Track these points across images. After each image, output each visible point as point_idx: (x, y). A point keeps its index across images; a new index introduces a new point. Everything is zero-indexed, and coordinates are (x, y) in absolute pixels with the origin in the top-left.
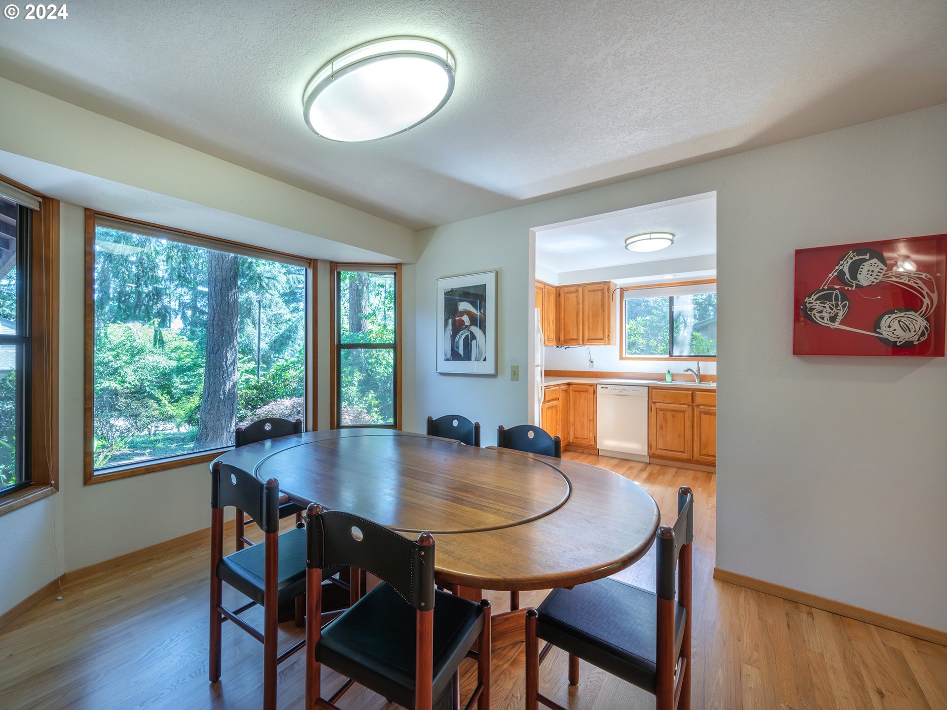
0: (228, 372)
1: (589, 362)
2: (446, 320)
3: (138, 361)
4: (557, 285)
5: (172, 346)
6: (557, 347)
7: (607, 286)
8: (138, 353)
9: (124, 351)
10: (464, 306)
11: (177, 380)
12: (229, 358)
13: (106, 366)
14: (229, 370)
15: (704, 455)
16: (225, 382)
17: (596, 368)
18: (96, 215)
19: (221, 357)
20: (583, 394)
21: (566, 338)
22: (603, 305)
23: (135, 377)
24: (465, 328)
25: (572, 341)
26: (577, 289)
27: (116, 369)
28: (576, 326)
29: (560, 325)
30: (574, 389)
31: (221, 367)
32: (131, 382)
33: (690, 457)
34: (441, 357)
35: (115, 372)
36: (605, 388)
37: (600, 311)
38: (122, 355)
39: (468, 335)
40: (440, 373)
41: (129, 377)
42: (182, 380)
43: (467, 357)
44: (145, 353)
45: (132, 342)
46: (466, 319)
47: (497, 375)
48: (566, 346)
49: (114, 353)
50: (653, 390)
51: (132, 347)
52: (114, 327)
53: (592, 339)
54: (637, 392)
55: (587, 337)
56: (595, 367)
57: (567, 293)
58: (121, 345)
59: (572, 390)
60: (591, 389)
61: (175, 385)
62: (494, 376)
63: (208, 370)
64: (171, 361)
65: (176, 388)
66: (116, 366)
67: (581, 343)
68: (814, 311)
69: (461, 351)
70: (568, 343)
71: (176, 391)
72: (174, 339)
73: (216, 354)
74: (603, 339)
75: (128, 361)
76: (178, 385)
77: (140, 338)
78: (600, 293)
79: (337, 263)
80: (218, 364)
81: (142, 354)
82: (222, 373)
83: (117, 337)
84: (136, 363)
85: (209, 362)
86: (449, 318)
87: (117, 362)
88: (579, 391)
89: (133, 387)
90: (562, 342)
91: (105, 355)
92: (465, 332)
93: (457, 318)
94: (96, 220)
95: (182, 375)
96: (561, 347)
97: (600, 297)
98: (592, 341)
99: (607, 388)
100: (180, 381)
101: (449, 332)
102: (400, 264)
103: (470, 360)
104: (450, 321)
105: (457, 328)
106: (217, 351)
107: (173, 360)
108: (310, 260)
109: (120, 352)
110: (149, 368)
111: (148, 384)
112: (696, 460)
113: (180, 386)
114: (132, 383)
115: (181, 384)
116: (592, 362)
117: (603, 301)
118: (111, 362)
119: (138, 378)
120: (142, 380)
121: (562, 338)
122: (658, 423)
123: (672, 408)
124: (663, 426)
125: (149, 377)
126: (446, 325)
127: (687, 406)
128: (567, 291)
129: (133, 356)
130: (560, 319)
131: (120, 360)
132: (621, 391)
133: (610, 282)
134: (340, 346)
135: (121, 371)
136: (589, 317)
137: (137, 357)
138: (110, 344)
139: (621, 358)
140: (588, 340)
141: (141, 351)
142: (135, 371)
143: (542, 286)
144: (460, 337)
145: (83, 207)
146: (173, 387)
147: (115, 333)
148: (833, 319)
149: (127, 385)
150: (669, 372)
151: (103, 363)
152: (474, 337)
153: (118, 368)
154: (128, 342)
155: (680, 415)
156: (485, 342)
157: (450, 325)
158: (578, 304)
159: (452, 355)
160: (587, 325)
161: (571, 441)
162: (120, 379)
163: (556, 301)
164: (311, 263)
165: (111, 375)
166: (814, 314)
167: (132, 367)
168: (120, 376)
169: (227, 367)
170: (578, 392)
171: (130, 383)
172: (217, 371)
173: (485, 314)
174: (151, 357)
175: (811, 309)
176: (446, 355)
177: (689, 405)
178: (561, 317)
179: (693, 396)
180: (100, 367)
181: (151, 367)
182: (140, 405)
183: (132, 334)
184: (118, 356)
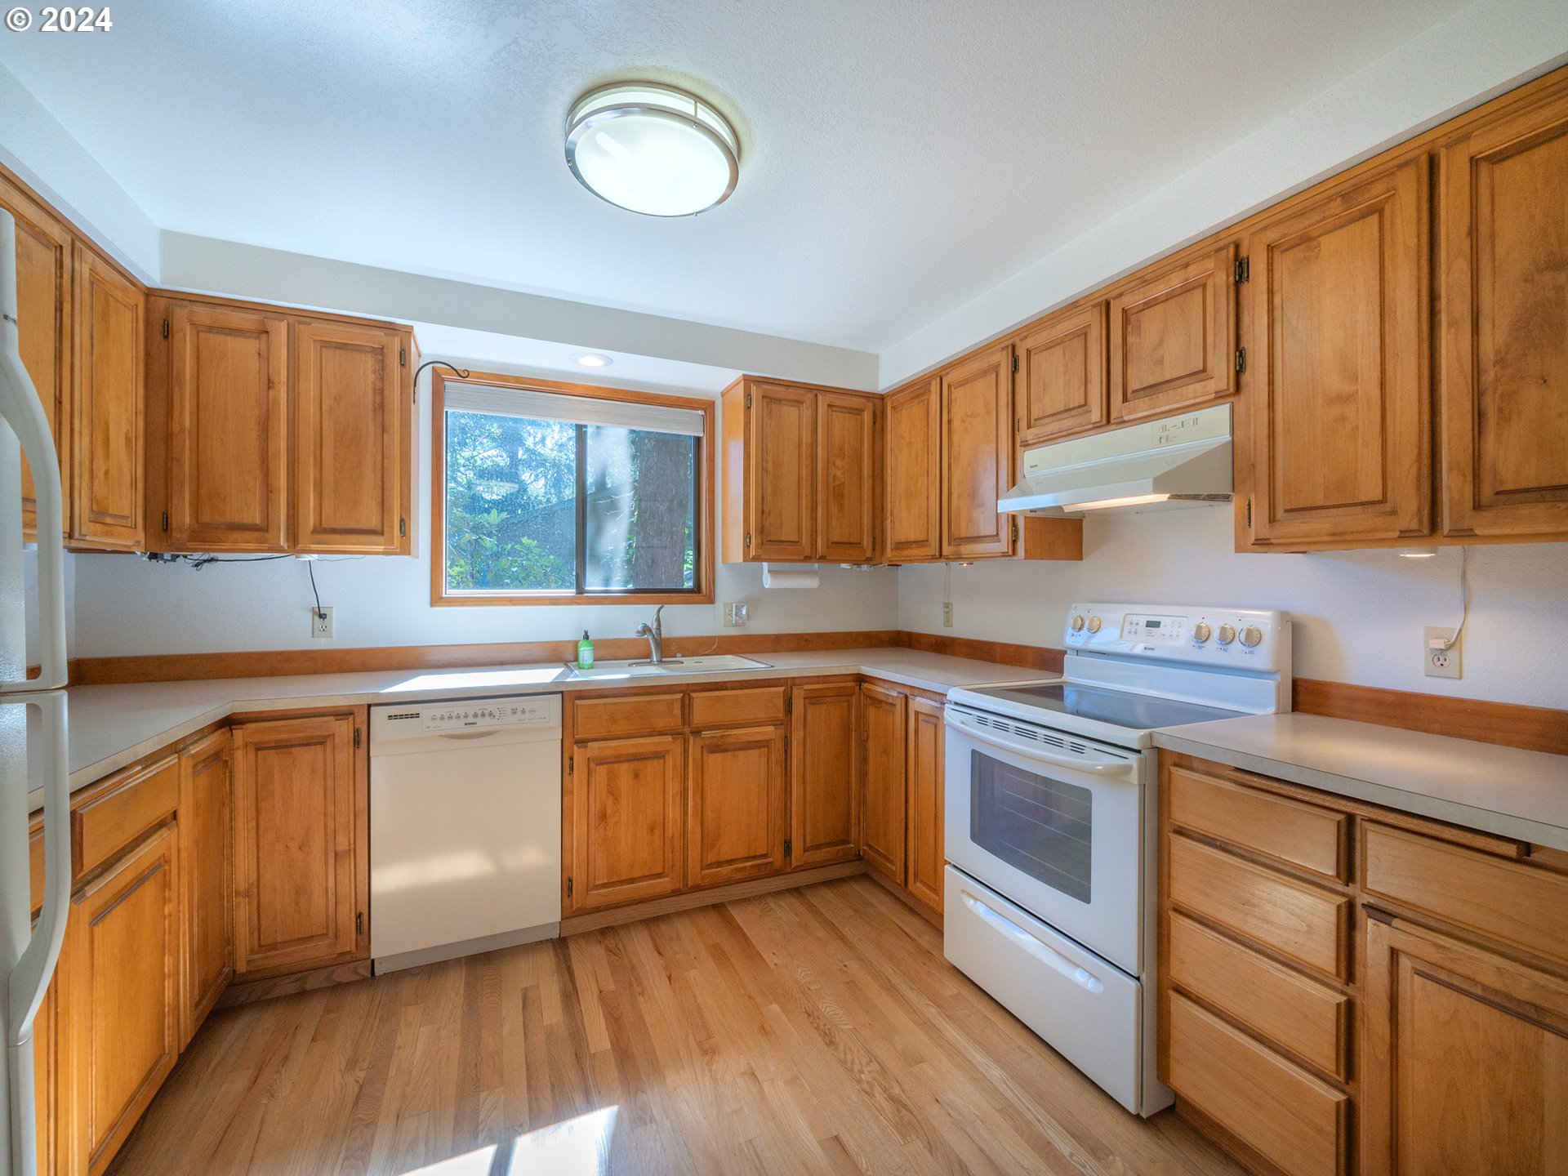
1: (309, 616)
6: (154, 556)
7: (397, 341)
15: (710, 866)
17: (340, 636)
20: (305, 755)
21: (206, 518)
22: (381, 407)
25: (237, 535)
26: (262, 323)
30: (256, 739)
33: (679, 885)
36: (407, 716)
37: (370, 428)
48: (197, 556)
50: (578, 702)
53: (334, 531)
54: (527, 715)
55: (309, 519)
56: (334, 635)
57: (211, 329)
59: (246, 745)
60: (343, 730)
67: (283, 542)
70: (216, 540)
74: (382, 534)
78: (368, 363)
88: (283, 746)
90: (178, 534)
96: (174, 558)
97: (371, 377)
98: (337, 537)
99: (417, 716)
112: (693, 887)
116: (322, 616)
117: (380, 391)
121: (183, 517)
122: (592, 802)
123: (633, 750)
124: (609, 811)
127: (669, 738)
128: (208, 322)
130: (168, 437)
132: (471, 719)
133: (408, 331)
136: (318, 442)
139: (437, 599)
140: (315, 532)
150: (586, 637)
155: (652, 767)
158: (270, 384)
160: (309, 472)
163: (148, 355)
170: (275, 748)
177: (675, 734)
178: (176, 428)
179: (686, 707)
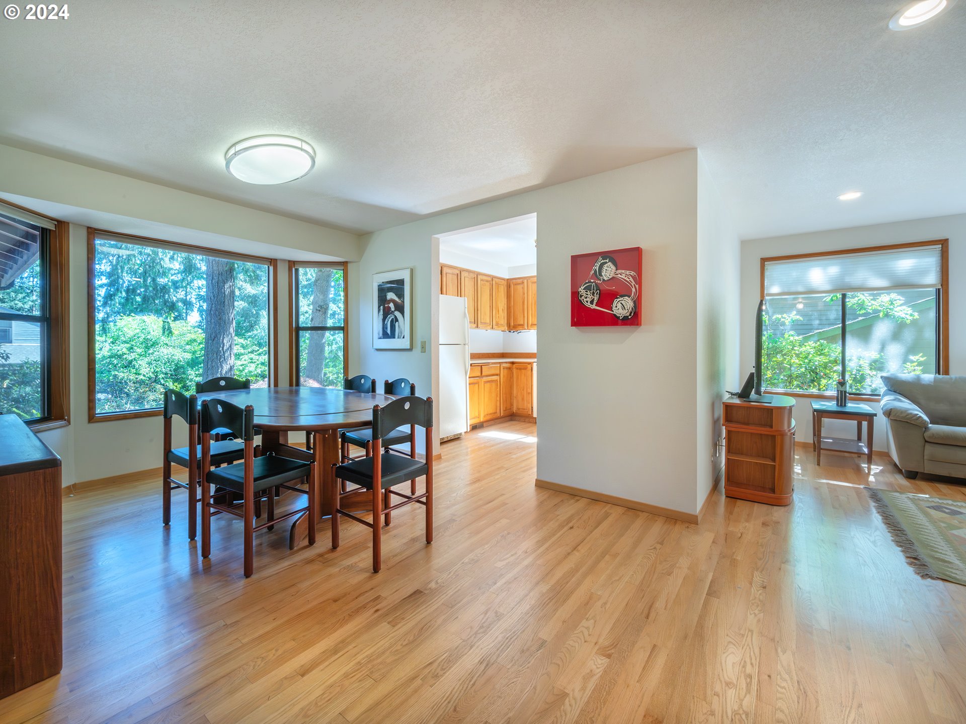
0: (225, 357)
2: (379, 307)
3: (152, 354)
4: (507, 277)
5: (187, 339)
6: (509, 331)
8: (152, 345)
9: (138, 344)
10: (391, 296)
11: (192, 372)
12: (225, 344)
13: (120, 358)
14: (226, 355)
16: (222, 366)
18: (96, 231)
19: (218, 343)
20: (523, 371)
21: (515, 324)
23: (149, 369)
24: (391, 313)
25: (519, 327)
26: (523, 281)
27: (130, 362)
28: (522, 313)
29: (510, 312)
31: (218, 352)
32: (145, 374)
34: (376, 336)
35: (129, 365)
38: (136, 348)
39: (393, 318)
40: (376, 349)
41: (143, 370)
42: (197, 373)
43: (393, 336)
44: (160, 345)
45: (146, 335)
46: (392, 305)
47: (412, 349)
48: (514, 331)
49: (128, 346)
51: (146, 340)
52: (129, 320)
55: (530, 323)
57: (516, 284)
58: (136, 338)
59: (515, 368)
60: (529, 367)
61: (190, 377)
62: (411, 349)
63: (207, 355)
64: (186, 354)
65: (191, 380)
66: (130, 359)
67: (526, 328)
68: (583, 298)
69: (389, 331)
70: (517, 328)
71: (190, 383)
72: (189, 332)
73: (213, 340)
75: (142, 354)
76: (193, 377)
77: (155, 330)
79: (294, 262)
80: (215, 350)
81: (157, 346)
82: (219, 357)
83: (131, 329)
84: (151, 355)
85: (208, 348)
86: (381, 305)
87: (132, 354)
88: (520, 369)
89: (148, 379)
90: (511, 327)
91: (119, 348)
92: (391, 316)
93: (386, 306)
94: (96, 235)
95: (197, 368)
96: (511, 332)
100: (195, 374)
101: (381, 317)
102: (347, 262)
103: (394, 338)
104: (382, 307)
105: (386, 313)
106: (215, 338)
107: (187, 352)
108: (271, 259)
109: (135, 344)
110: (164, 361)
111: (163, 376)
113: (195, 378)
114: (146, 376)
115: (196, 377)
118: (125, 354)
119: (152, 370)
120: (156, 372)
121: (512, 324)
125: (164, 369)
126: (379, 311)
129: (147, 348)
130: (510, 307)
131: (134, 352)
134: (298, 329)
135: (136, 364)
136: (532, 305)
137: (151, 349)
138: (125, 337)
140: (531, 325)
141: (155, 344)
142: (150, 364)
143: (489, 279)
144: (388, 320)
145: (86, 226)
146: (188, 379)
147: (130, 326)
148: (592, 302)
149: (141, 377)
151: (117, 355)
152: (397, 320)
153: (132, 360)
154: (142, 335)
156: (404, 324)
157: (382, 311)
158: (524, 294)
159: (383, 335)
160: (530, 312)
161: (515, 412)
162: (135, 372)
163: (507, 292)
164: (273, 262)
165: (126, 367)
166: (583, 299)
167: (147, 360)
168: (134, 368)
169: (223, 352)
171: (144, 376)
172: (215, 355)
173: (403, 302)
174: (165, 350)
175: (581, 296)
176: (379, 334)
180: (114, 359)
181: (165, 359)
182: (147, 389)
183: (147, 327)
184: (132, 348)
